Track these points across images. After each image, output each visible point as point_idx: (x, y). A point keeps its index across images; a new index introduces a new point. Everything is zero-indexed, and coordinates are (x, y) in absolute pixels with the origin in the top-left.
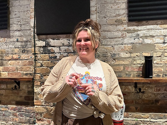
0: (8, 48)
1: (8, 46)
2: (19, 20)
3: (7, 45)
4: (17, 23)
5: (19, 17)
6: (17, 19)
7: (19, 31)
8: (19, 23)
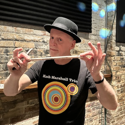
0: (86, 50)
1: (87, 48)
2: (96, 27)
3: (85, 47)
4: (95, 28)
5: (96, 24)
6: (95, 25)
7: (95, 35)
8: (96, 28)
